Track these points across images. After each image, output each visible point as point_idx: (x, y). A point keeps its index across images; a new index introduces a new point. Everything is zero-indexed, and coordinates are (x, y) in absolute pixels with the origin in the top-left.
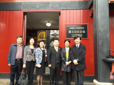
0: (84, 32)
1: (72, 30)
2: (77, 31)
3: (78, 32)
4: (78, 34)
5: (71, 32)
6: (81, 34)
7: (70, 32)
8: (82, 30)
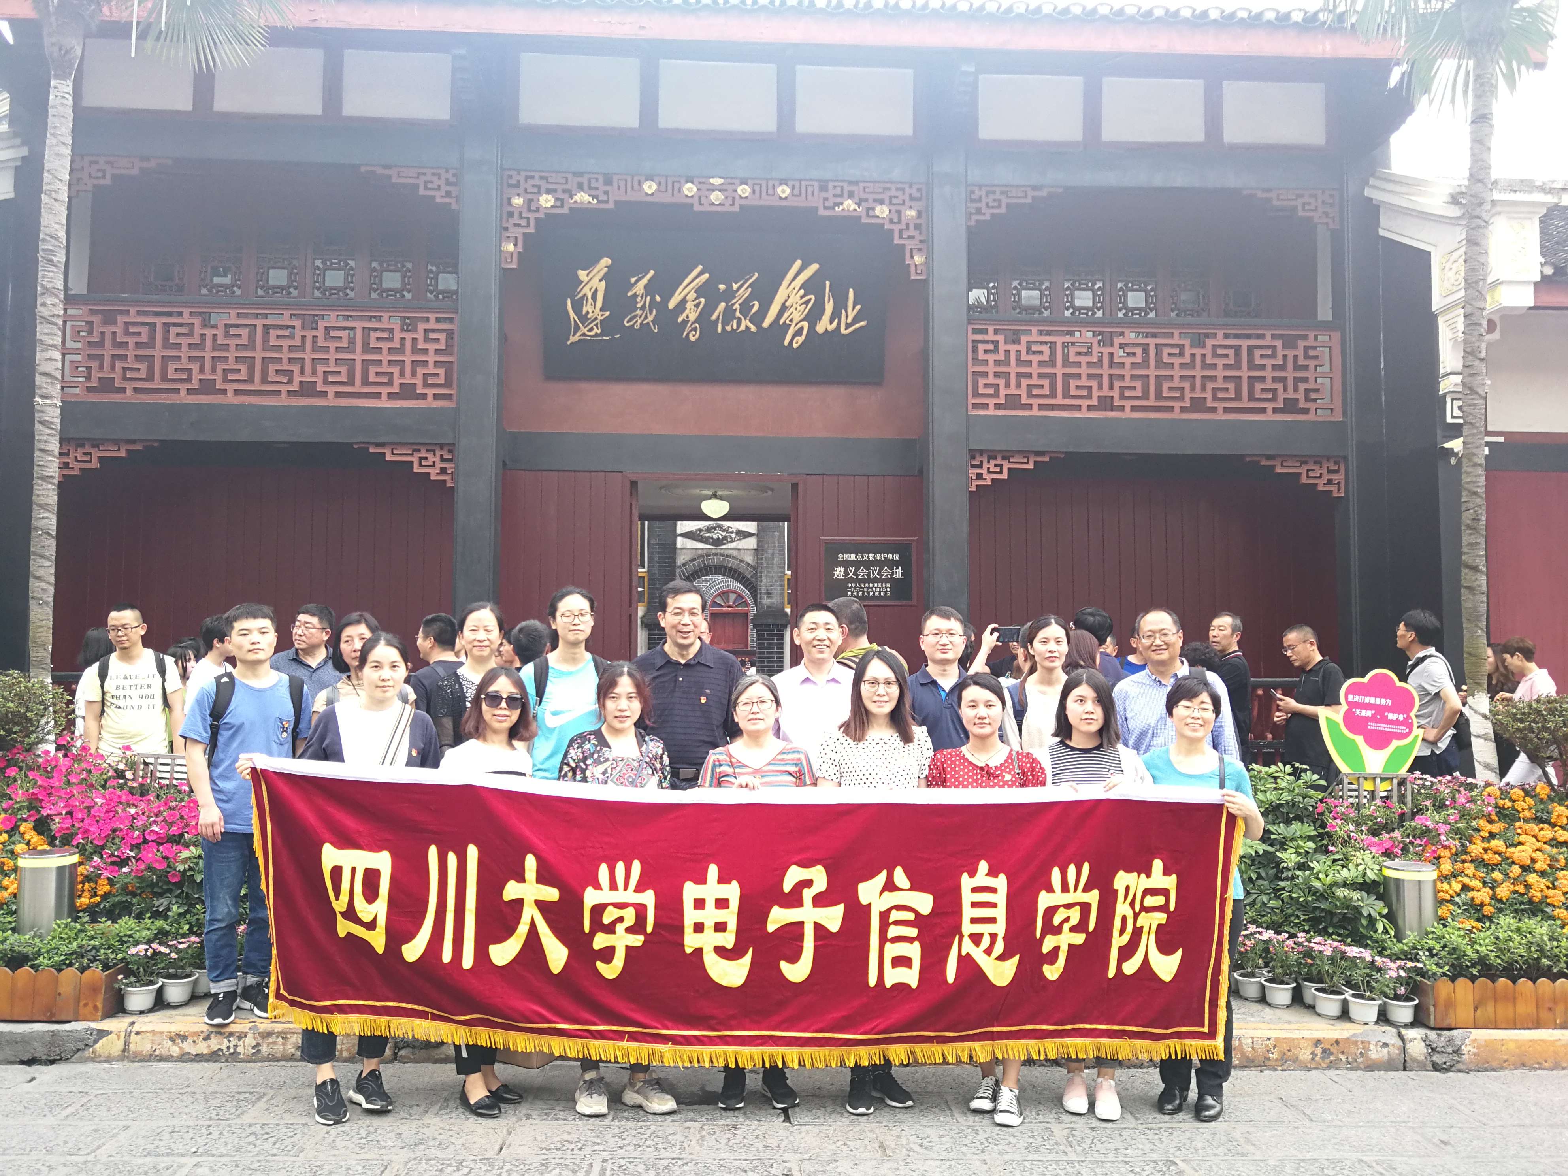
0: (898, 573)
1: (846, 564)
2: (868, 569)
3: (874, 573)
4: (875, 580)
5: (846, 573)
6: (886, 581)
7: (839, 572)
8: (892, 564)
